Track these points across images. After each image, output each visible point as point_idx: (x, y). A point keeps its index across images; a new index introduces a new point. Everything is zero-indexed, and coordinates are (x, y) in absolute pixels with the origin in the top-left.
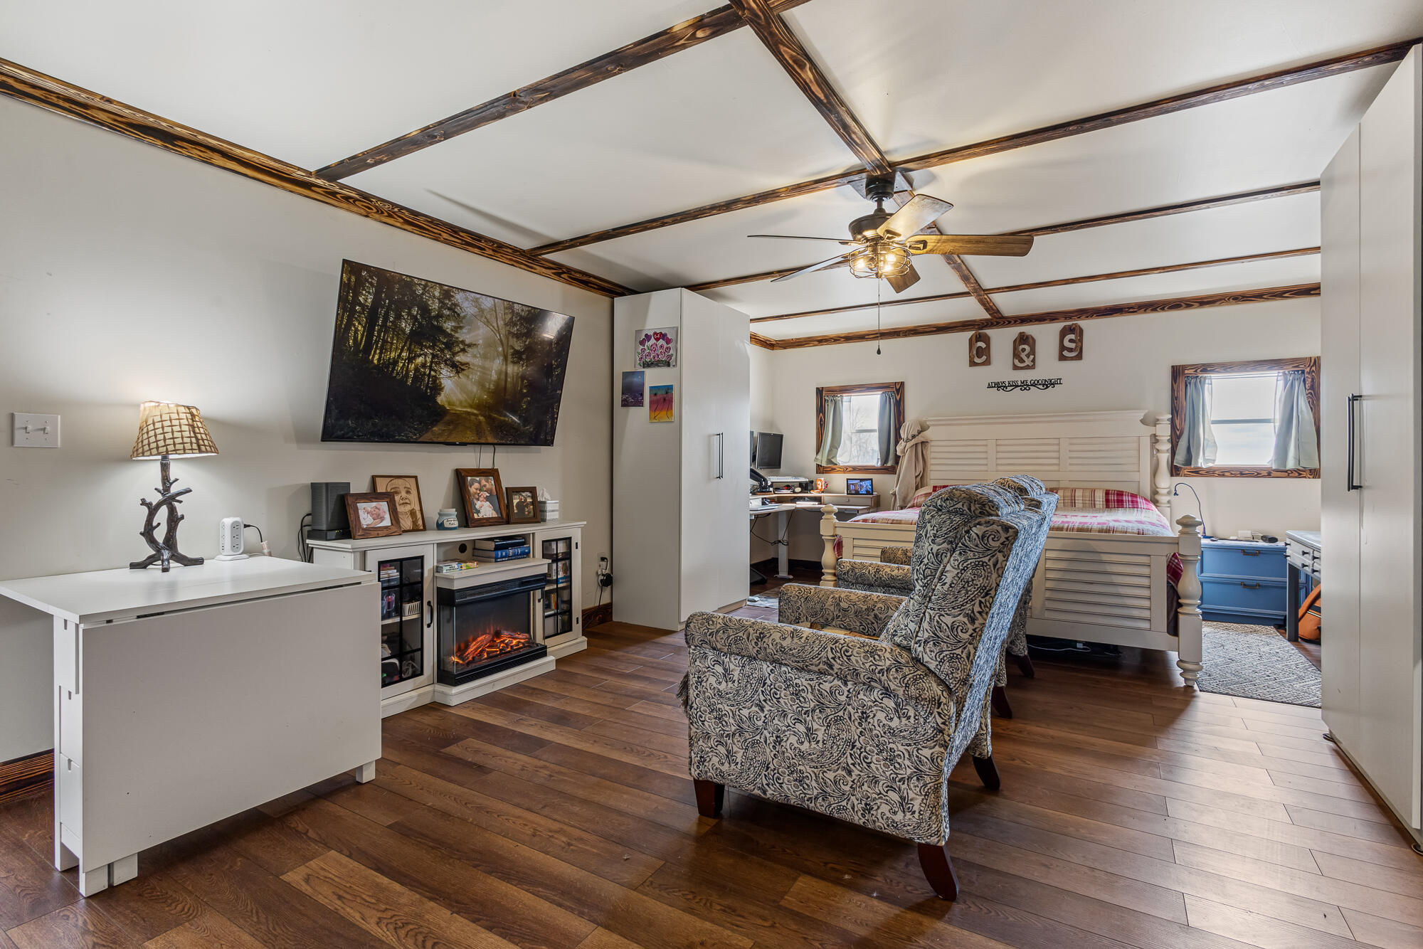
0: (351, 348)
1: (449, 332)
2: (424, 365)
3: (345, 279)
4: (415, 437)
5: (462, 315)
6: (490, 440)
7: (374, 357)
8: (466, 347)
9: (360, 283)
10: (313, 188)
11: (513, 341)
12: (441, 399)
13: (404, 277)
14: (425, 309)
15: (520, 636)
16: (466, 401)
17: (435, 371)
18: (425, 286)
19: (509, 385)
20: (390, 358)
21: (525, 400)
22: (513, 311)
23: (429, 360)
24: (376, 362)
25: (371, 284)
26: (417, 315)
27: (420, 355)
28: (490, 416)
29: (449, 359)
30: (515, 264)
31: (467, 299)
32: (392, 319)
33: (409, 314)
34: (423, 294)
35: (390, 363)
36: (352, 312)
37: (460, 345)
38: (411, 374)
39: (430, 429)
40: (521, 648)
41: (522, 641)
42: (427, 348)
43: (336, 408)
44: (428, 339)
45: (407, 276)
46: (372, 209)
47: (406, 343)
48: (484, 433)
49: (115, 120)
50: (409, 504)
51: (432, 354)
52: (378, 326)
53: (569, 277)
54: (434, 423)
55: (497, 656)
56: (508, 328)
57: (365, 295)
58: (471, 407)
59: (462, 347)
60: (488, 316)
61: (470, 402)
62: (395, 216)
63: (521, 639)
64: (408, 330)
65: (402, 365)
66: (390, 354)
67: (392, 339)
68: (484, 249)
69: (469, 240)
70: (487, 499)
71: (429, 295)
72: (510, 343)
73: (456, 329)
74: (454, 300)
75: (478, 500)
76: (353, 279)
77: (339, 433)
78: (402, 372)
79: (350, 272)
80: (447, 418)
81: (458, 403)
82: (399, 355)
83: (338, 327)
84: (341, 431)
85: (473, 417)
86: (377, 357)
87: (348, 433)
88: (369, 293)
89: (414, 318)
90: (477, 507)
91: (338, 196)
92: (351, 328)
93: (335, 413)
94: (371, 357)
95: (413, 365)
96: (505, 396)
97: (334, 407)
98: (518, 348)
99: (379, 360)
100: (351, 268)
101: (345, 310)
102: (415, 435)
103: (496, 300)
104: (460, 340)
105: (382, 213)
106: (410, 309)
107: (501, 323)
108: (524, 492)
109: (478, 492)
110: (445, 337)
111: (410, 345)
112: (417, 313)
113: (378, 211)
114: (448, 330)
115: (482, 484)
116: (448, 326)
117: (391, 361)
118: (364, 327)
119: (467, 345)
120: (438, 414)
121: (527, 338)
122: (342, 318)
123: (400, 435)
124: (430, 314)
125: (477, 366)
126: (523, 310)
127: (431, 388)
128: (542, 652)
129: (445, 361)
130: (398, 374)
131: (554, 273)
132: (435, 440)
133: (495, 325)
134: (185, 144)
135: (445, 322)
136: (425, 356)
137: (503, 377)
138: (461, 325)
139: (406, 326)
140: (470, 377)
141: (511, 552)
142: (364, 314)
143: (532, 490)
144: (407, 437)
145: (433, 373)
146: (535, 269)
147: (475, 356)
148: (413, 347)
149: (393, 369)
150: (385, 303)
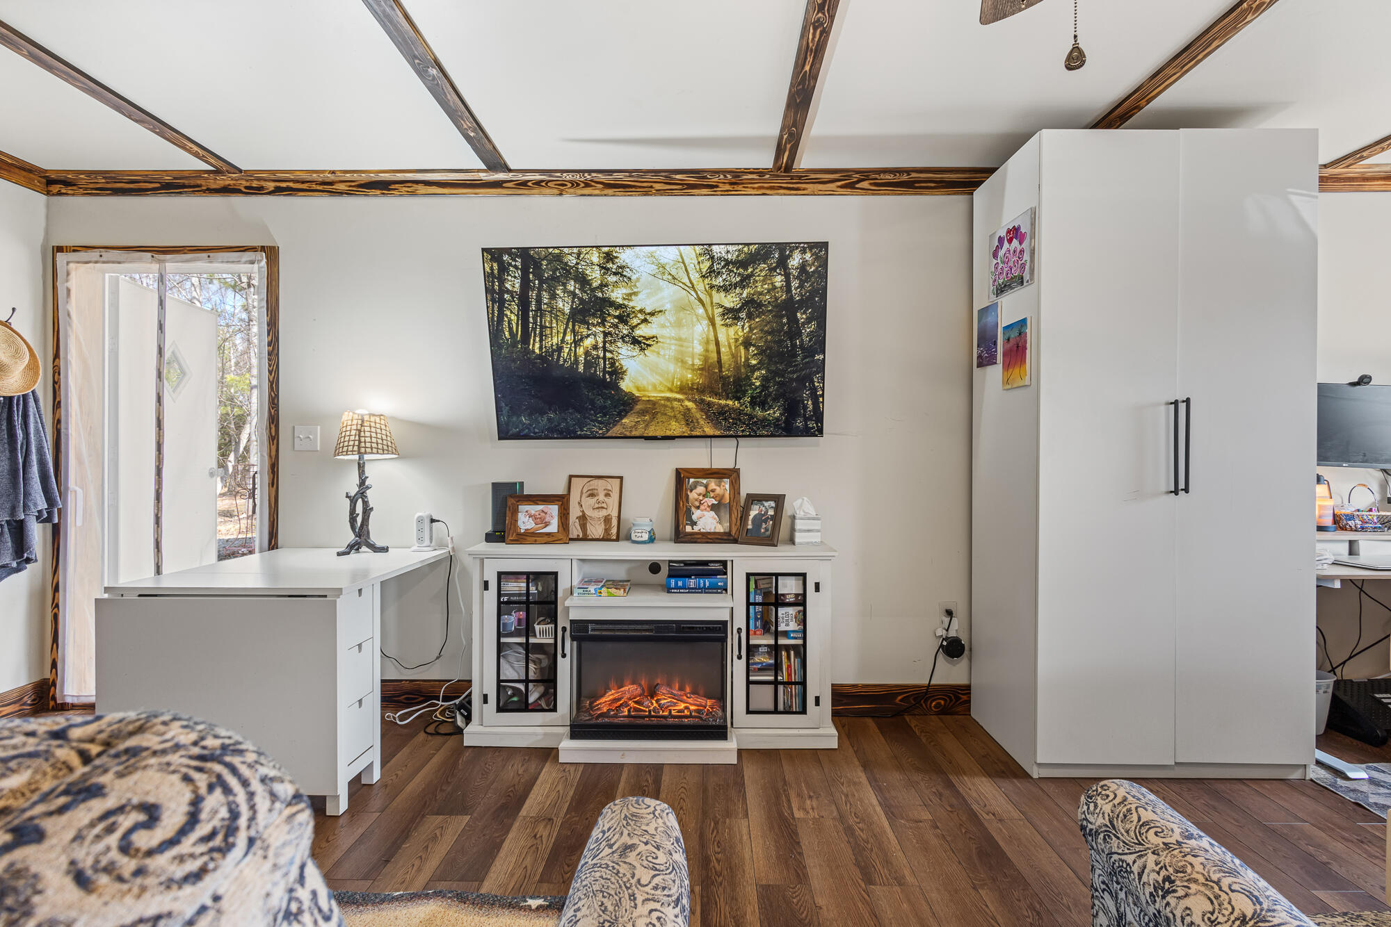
0: (508, 340)
1: (621, 302)
2: (595, 347)
3: (488, 269)
4: (600, 432)
5: (634, 277)
6: (709, 430)
7: (534, 345)
8: (648, 317)
9: (503, 269)
10: (504, 185)
11: (719, 297)
12: (626, 385)
13: (550, 250)
14: (583, 280)
15: (690, 701)
16: (661, 383)
17: (611, 352)
18: (579, 254)
19: (725, 358)
20: (552, 345)
21: (757, 374)
22: (712, 258)
23: (600, 339)
24: (537, 351)
25: (516, 267)
26: (575, 290)
27: (588, 336)
28: (702, 401)
29: (627, 335)
30: (768, 192)
31: (638, 256)
32: (546, 301)
33: (565, 291)
34: (577, 264)
35: (554, 351)
36: (502, 302)
37: (639, 315)
38: (582, 359)
39: (618, 421)
40: (686, 717)
41: (692, 708)
42: (594, 325)
43: (507, 405)
44: (594, 315)
45: (554, 248)
46: (566, 185)
47: (567, 324)
48: (698, 423)
49: (350, 186)
50: (606, 509)
51: (604, 332)
52: (532, 310)
53: (871, 184)
54: (621, 415)
55: (643, 717)
56: (707, 281)
57: (511, 281)
58: (671, 390)
59: (643, 318)
60: (674, 272)
61: (669, 385)
62: (593, 184)
63: (691, 704)
64: (567, 310)
65: (568, 350)
66: (552, 340)
67: (551, 322)
68: (717, 186)
69: (692, 181)
70: (713, 508)
71: (585, 264)
72: (716, 300)
73: (629, 297)
74: (619, 262)
75: (698, 508)
76: (495, 266)
77: (515, 431)
78: (570, 358)
79: (491, 260)
80: (639, 407)
81: (650, 388)
82: (563, 341)
83: (490, 321)
84: (516, 429)
85: (676, 404)
86: (537, 345)
87: (523, 430)
88: (515, 277)
89: (573, 294)
90: (694, 517)
91: (530, 184)
92: (503, 318)
93: (506, 410)
94: (531, 347)
95: (582, 348)
96: (721, 371)
97: (503, 404)
98: (729, 305)
99: (541, 348)
100: (493, 254)
101: (493, 301)
102: (601, 429)
103: (682, 248)
104: (638, 309)
105: (578, 185)
106: (564, 285)
107: (695, 276)
108: (767, 501)
109: (701, 498)
110: (616, 309)
111: (574, 326)
112: (575, 287)
113: (573, 185)
114: (618, 300)
115: (710, 488)
116: (617, 295)
117: (554, 347)
118: (517, 316)
119: (649, 314)
120: (626, 404)
121: (743, 288)
122: (493, 310)
123: (582, 430)
124: (591, 285)
125: (670, 338)
126: (728, 252)
127: (609, 373)
128: (718, 732)
129: (622, 338)
130: (565, 361)
131: (841, 187)
132: (628, 434)
133: (686, 280)
134: (397, 186)
135: (612, 291)
136: (595, 336)
137: (712, 347)
138: (635, 290)
139: (564, 305)
140: (662, 353)
141: (692, 582)
142: (514, 301)
143: (779, 500)
144: (592, 432)
145: (609, 355)
146: (804, 189)
147: (663, 326)
148: (577, 327)
149: (559, 356)
150: (534, 284)
